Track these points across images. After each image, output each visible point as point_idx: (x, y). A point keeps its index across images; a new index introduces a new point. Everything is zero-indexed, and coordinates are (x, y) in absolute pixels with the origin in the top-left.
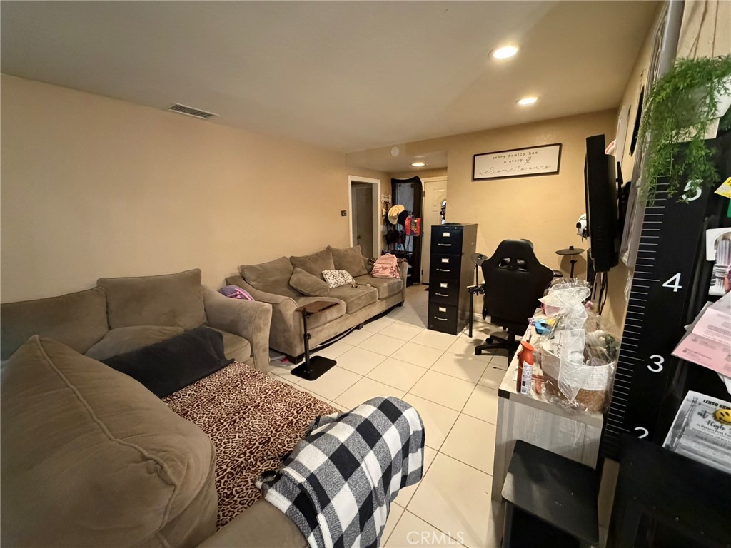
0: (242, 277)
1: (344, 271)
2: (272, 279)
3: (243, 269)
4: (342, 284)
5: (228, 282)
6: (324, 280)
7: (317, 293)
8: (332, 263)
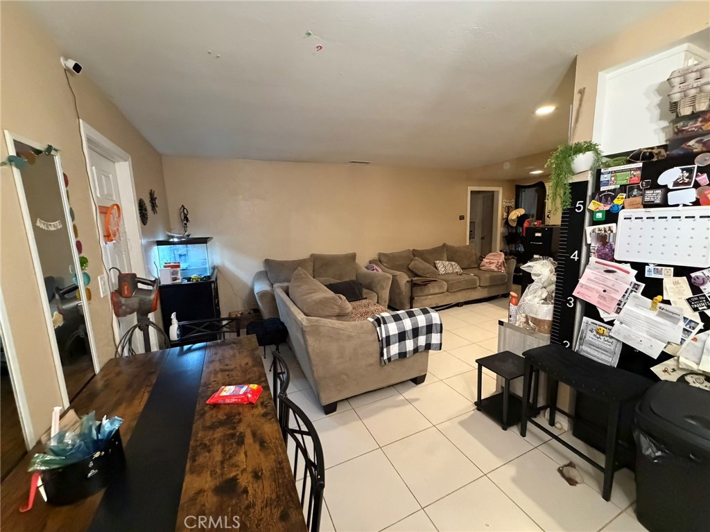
0: (380, 260)
1: (454, 263)
2: (398, 263)
3: (380, 255)
4: (450, 272)
5: (370, 262)
6: (436, 267)
7: (427, 275)
8: (445, 256)
